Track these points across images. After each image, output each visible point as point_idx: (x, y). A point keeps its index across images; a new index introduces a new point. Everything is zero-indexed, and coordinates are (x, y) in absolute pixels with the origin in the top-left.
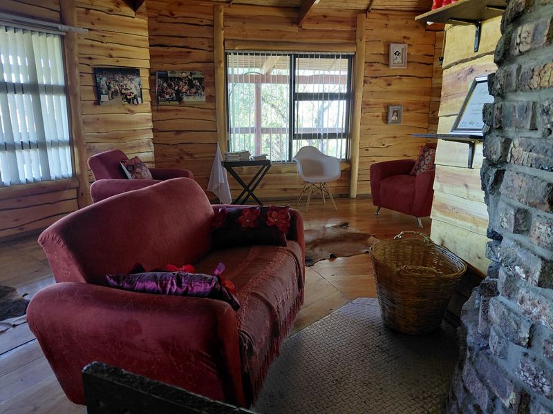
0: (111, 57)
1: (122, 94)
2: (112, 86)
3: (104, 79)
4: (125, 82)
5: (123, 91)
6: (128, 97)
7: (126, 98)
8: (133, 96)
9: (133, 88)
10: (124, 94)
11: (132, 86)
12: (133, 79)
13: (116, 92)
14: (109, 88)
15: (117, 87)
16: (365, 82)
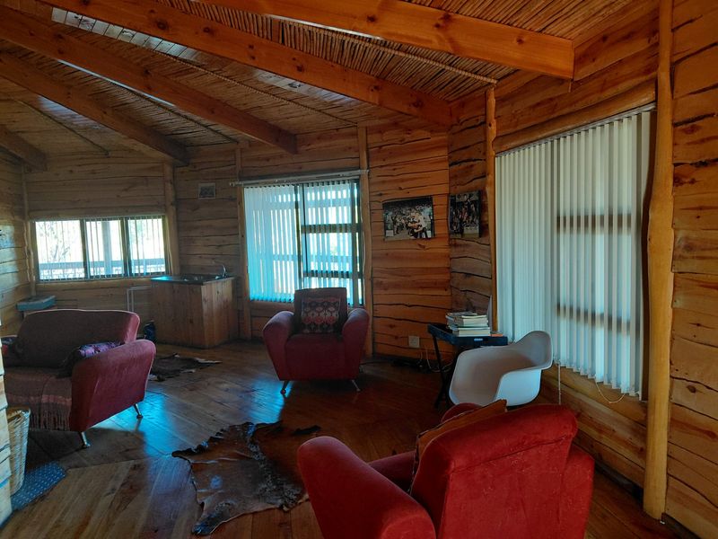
0: (400, 189)
1: (408, 228)
2: (397, 219)
3: (391, 213)
4: (413, 214)
5: (410, 225)
6: (416, 231)
7: (412, 232)
8: (421, 229)
9: (422, 220)
10: (410, 228)
11: (421, 218)
12: (422, 210)
13: (401, 227)
14: (395, 222)
15: (403, 221)
16: (677, 180)
